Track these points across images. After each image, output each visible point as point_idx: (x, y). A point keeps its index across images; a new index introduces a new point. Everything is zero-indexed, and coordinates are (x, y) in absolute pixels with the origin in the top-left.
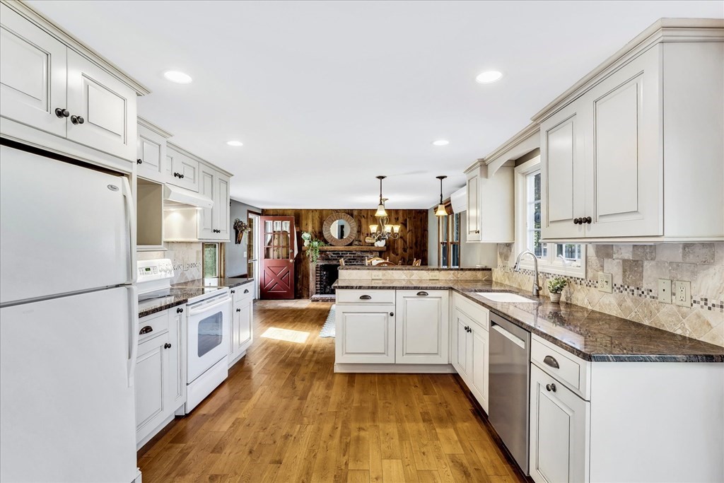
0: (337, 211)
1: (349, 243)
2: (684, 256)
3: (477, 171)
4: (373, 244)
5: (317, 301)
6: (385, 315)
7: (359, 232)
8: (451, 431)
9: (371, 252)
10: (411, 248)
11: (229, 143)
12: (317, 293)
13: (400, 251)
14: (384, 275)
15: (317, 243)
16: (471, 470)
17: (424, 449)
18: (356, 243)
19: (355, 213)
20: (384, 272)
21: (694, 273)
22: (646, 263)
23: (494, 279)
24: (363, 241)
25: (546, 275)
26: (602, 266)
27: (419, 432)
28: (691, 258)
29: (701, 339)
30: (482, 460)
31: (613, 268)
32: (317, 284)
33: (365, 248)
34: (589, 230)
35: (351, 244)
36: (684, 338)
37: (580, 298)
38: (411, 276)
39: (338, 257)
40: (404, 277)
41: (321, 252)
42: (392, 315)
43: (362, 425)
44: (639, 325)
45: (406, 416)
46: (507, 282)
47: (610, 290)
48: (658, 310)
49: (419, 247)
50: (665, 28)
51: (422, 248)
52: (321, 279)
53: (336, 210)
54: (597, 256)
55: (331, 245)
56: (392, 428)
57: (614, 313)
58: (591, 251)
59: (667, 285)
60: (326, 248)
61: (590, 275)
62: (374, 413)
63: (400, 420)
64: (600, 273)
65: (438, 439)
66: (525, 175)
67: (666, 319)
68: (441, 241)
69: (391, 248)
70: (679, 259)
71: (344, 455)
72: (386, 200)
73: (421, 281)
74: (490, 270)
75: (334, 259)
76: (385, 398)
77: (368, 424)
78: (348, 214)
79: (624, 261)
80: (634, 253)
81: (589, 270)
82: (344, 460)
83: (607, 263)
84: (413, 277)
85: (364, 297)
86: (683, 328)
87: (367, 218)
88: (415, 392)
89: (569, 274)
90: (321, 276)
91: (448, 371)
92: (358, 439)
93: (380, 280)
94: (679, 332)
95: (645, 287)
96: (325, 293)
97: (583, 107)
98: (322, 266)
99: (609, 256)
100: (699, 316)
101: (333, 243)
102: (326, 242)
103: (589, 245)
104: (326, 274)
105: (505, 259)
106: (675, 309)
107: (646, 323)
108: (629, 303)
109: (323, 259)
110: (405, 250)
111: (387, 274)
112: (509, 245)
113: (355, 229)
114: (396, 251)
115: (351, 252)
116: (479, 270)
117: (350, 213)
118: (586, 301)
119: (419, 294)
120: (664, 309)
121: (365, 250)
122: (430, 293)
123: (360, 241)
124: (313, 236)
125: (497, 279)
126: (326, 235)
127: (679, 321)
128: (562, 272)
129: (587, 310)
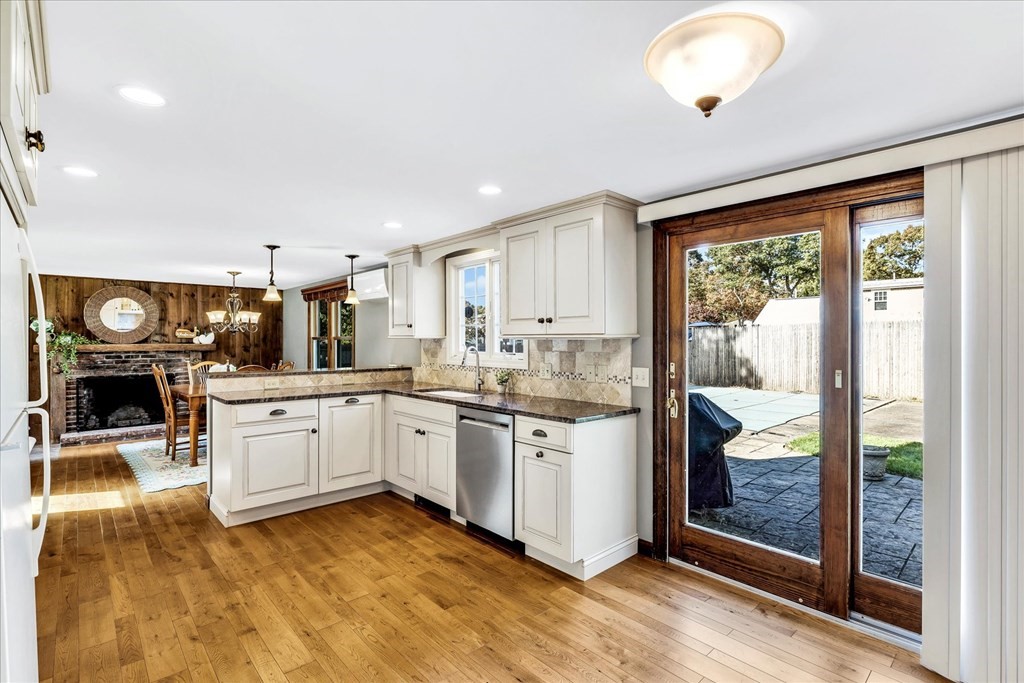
0: (115, 282)
1: (142, 338)
2: (603, 347)
3: (410, 257)
4: (190, 341)
5: (76, 443)
6: (304, 433)
7: (163, 320)
8: (423, 538)
9: (187, 353)
10: (256, 346)
11: (67, 170)
12: (68, 430)
13: (238, 350)
14: (282, 382)
15: (69, 338)
16: (461, 558)
17: (410, 559)
18: (157, 338)
19: (154, 289)
20: (283, 378)
21: (609, 360)
22: (578, 354)
23: (415, 379)
24: (170, 335)
25: (487, 370)
26: (544, 358)
27: (394, 549)
28: (607, 350)
29: (614, 404)
30: (466, 549)
31: (553, 359)
32: (68, 414)
33: (176, 347)
34: (550, 327)
35: (145, 341)
36: (603, 405)
37: (522, 387)
38: (319, 381)
39: (117, 362)
40: (310, 383)
41: (80, 354)
42: (314, 431)
43: (324, 564)
44: (573, 401)
45: (368, 541)
46: (436, 381)
47: (549, 377)
48: (586, 388)
49: (269, 344)
50: (608, 196)
51: (274, 346)
52: (78, 403)
53: (112, 280)
54: (539, 350)
55: (103, 342)
56: (362, 555)
57: (553, 396)
58: (533, 345)
59: (592, 369)
60: (91, 347)
61: (532, 367)
62: (328, 550)
63: (364, 547)
64: (542, 364)
65: (416, 548)
66: (458, 268)
67: (592, 394)
68: (312, 335)
69: (223, 346)
70: (600, 350)
71: (330, 594)
72: (238, 273)
73: (332, 387)
74: (410, 369)
75: (108, 367)
76: (327, 533)
77: (330, 561)
78: (140, 288)
79: (561, 352)
80: (569, 346)
81: (531, 363)
82: (334, 597)
83: (548, 355)
84: (323, 383)
85: (274, 413)
86: (603, 399)
87: (178, 297)
88: (360, 520)
89: (512, 366)
90: (78, 398)
91: (379, 490)
92: (332, 577)
93: (277, 389)
94: (600, 402)
95: (577, 372)
96: (87, 429)
97: (545, 228)
98: (79, 381)
99: (549, 349)
100: (612, 388)
101: (106, 339)
102: (91, 336)
103: (531, 341)
104: (89, 395)
105: (433, 356)
106: (598, 385)
107: (578, 399)
108: (565, 385)
109: (82, 367)
110: (246, 349)
111: (286, 381)
112: (438, 342)
113: (156, 315)
114: (232, 350)
115: (145, 353)
116: (394, 369)
117: (144, 287)
118: (529, 389)
119: (347, 402)
120: (591, 387)
121: (177, 349)
122: (362, 399)
123: (164, 335)
124: (60, 327)
125: (420, 378)
126: (90, 324)
127: (600, 394)
128: (505, 366)
129: (529, 396)
